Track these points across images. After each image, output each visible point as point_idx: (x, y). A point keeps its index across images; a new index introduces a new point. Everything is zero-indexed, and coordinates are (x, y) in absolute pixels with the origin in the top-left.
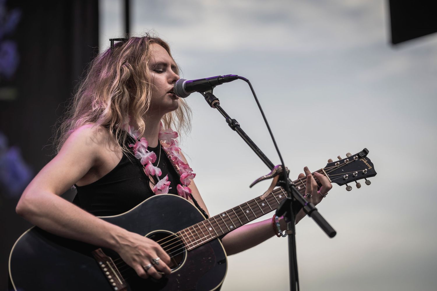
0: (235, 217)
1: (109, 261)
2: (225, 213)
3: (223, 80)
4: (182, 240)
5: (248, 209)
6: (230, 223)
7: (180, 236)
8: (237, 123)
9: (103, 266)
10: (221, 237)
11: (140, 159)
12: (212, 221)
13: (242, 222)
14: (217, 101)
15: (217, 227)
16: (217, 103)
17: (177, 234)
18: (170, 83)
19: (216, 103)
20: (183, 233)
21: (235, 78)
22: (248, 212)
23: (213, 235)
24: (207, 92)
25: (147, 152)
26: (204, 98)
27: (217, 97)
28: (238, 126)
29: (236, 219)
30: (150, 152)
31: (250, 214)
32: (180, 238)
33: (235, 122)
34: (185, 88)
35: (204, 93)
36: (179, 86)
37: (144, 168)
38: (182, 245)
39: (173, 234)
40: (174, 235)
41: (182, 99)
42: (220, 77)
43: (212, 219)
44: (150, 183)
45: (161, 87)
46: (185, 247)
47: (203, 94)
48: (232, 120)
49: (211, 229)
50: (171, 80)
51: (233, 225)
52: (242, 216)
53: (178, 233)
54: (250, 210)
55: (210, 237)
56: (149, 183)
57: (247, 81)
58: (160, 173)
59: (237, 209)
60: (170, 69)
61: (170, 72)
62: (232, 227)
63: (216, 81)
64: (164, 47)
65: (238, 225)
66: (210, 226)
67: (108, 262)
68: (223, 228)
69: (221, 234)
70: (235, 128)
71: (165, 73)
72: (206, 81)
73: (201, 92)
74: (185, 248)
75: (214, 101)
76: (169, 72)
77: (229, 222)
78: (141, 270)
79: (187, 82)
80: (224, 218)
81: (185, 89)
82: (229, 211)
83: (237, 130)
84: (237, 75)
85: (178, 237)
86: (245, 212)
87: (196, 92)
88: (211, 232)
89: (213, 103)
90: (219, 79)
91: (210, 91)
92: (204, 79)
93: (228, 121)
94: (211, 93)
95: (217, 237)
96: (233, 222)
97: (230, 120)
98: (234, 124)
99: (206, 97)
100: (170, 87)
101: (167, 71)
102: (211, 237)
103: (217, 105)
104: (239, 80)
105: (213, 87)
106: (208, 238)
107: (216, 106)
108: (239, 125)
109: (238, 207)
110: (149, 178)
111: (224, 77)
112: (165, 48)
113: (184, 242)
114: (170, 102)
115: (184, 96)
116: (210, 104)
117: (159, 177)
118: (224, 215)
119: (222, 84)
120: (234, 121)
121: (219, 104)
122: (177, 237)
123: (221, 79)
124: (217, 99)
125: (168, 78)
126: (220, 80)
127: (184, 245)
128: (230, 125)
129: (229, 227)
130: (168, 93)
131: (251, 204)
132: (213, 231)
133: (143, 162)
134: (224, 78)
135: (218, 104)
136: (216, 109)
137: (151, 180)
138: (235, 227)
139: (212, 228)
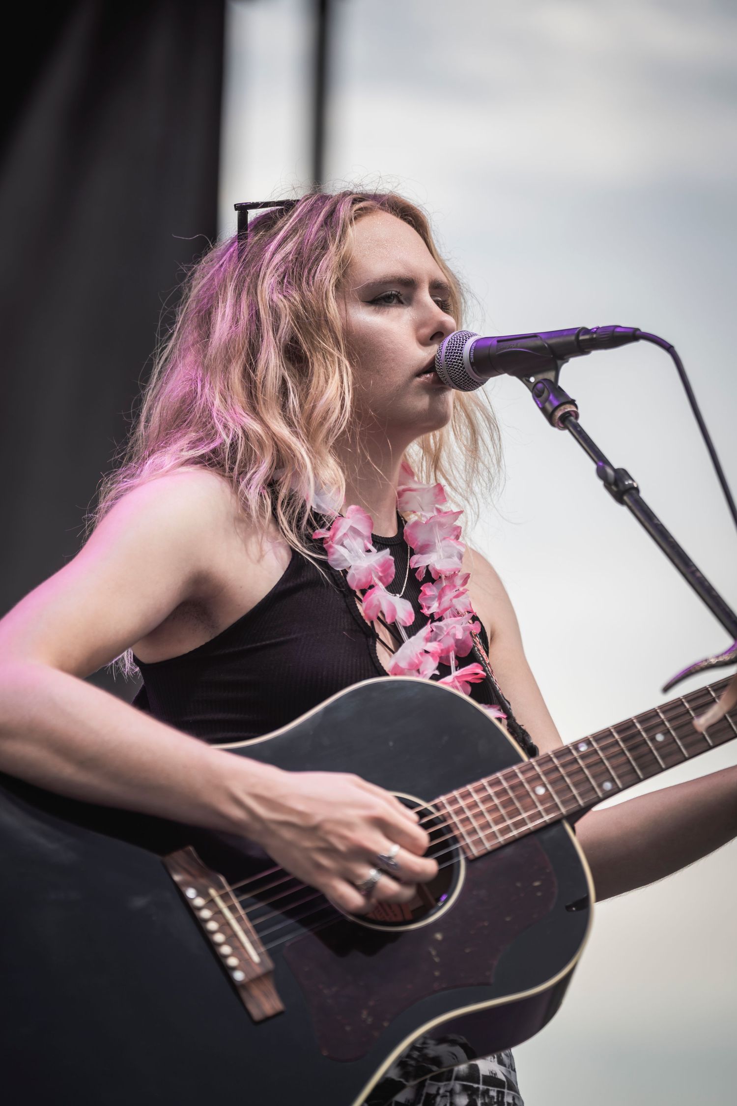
0: (619, 754)
1: (219, 887)
2: (587, 741)
3: (591, 340)
4: (448, 826)
5: (662, 728)
6: (602, 774)
7: (443, 812)
8: (630, 482)
9: (199, 902)
10: (575, 816)
11: (345, 572)
12: (546, 768)
13: (641, 769)
14: (569, 408)
15: (561, 786)
16: (571, 415)
17: (436, 807)
18: (425, 342)
19: (569, 412)
20: (453, 801)
21: (632, 336)
22: (660, 738)
23: (548, 811)
24: (541, 377)
25: (369, 551)
26: (529, 394)
27: (572, 395)
28: (634, 492)
29: (622, 759)
30: (379, 550)
31: (669, 744)
32: (444, 819)
33: (627, 477)
34: (472, 360)
35: (532, 379)
36: (455, 352)
37: (360, 600)
38: (451, 842)
39: (419, 805)
40: (426, 809)
41: (464, 395)
42: (585, 331)
43: (549, 759)
44: (379, 647)
45: (393, 360)
46: (458, 846)
47: (527, 383)
48: (616, 471)
49: (541, 791)
50: (426, 331)
51: (612, 780)
52: (643, 749)
53: (436, 801)
54: (667, 733)
55: (539, 815)
56: (375, 647)
57: (669, 348)
58: (410, 614)
59: (625, 728)
60: (425, 296)
61: (425, 307)
62: (608, 786)
63: (570, 343)
64: (409, 223)
65: (628, 778)
66: (540, 783)
67: (213, 892)
68: (582, 789)
69: (573, 807)
70: (626, 498)
71: (410, 309)
72: (538, 342)
73: (523, 376)
74: (457, 849)
75: (562, 408)
76: (422, 306)
77: (598, 769)
78: (354, 898)
79: (477, 341)
80: (584, 757)
81: (472, 364)
82: (600, 736)
83: (630, 504)
84: (638, 330)
85: (437, 814)
86: (653, 739)
87: (505, 376)
88: (542, 800)
89: (559, 414)
90: (581, 338)
91: (550, 375)
92: (535, 336)
93: (601, 474)
94: (553, 379)
95: (560, 817)
96: (614, 768)
97: (609, 471)
98: (621, 486)
99: (537, 394)
100: (423, 355)
101: (414, 304)
102: (542, 817)
103: (570, 421)
104: (642, 343)
105: (559, 362)
106: (532, 818)
107: (567, 423)
108: (637, 490)
109: (631, 724)
110: (377, 631)
111: (595, 332)
112: (413, 226)
113: (456, 833)
114: (422, 402)
115: (468, 384)
116: (550, 417)
117: (405, 628)
118: (583, 748)
119: (587, 353)
120: (622, 474)
121: (577, 416)
122: (432, 813)
123: (587, 337)
124: (572, 402)
125: (419, 326)
126: (584, 340)
127: (455, 840)
128: (608, 485)
129: (600, 785)
130: (419, 374)
131: (672, 714)
132: (548, 797)
133: (354, 580)
134: (594, 336)
135: (572, 419)
136: (567, 432)
137: (381, 637)
138: (618, 787)
139: (544, 786)
